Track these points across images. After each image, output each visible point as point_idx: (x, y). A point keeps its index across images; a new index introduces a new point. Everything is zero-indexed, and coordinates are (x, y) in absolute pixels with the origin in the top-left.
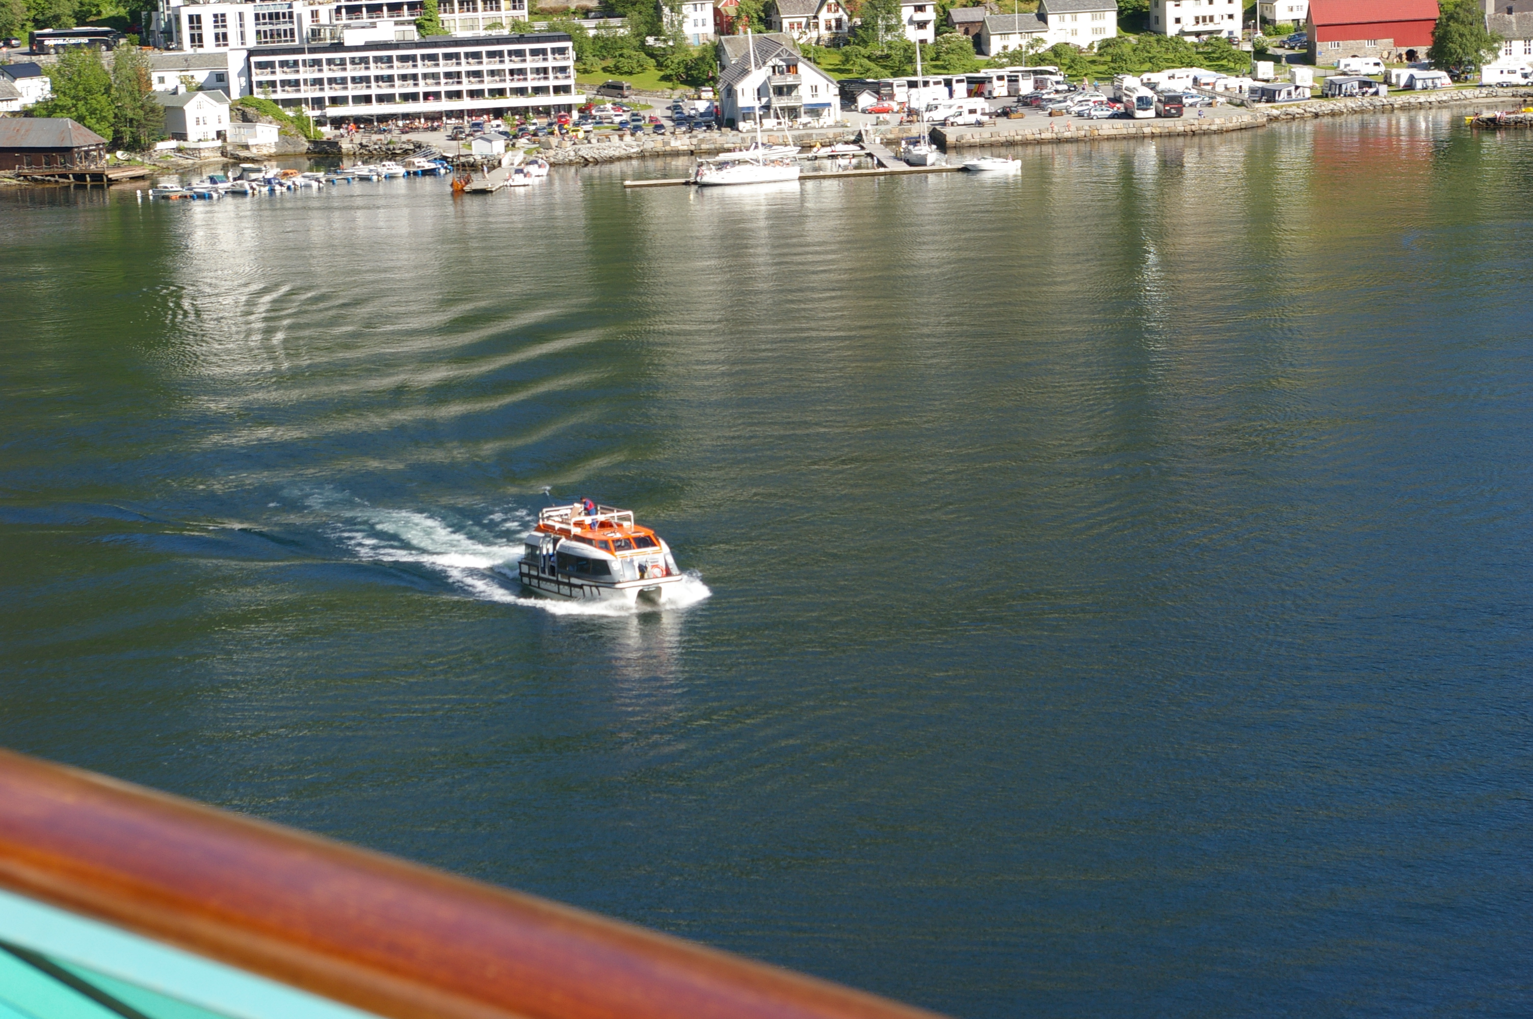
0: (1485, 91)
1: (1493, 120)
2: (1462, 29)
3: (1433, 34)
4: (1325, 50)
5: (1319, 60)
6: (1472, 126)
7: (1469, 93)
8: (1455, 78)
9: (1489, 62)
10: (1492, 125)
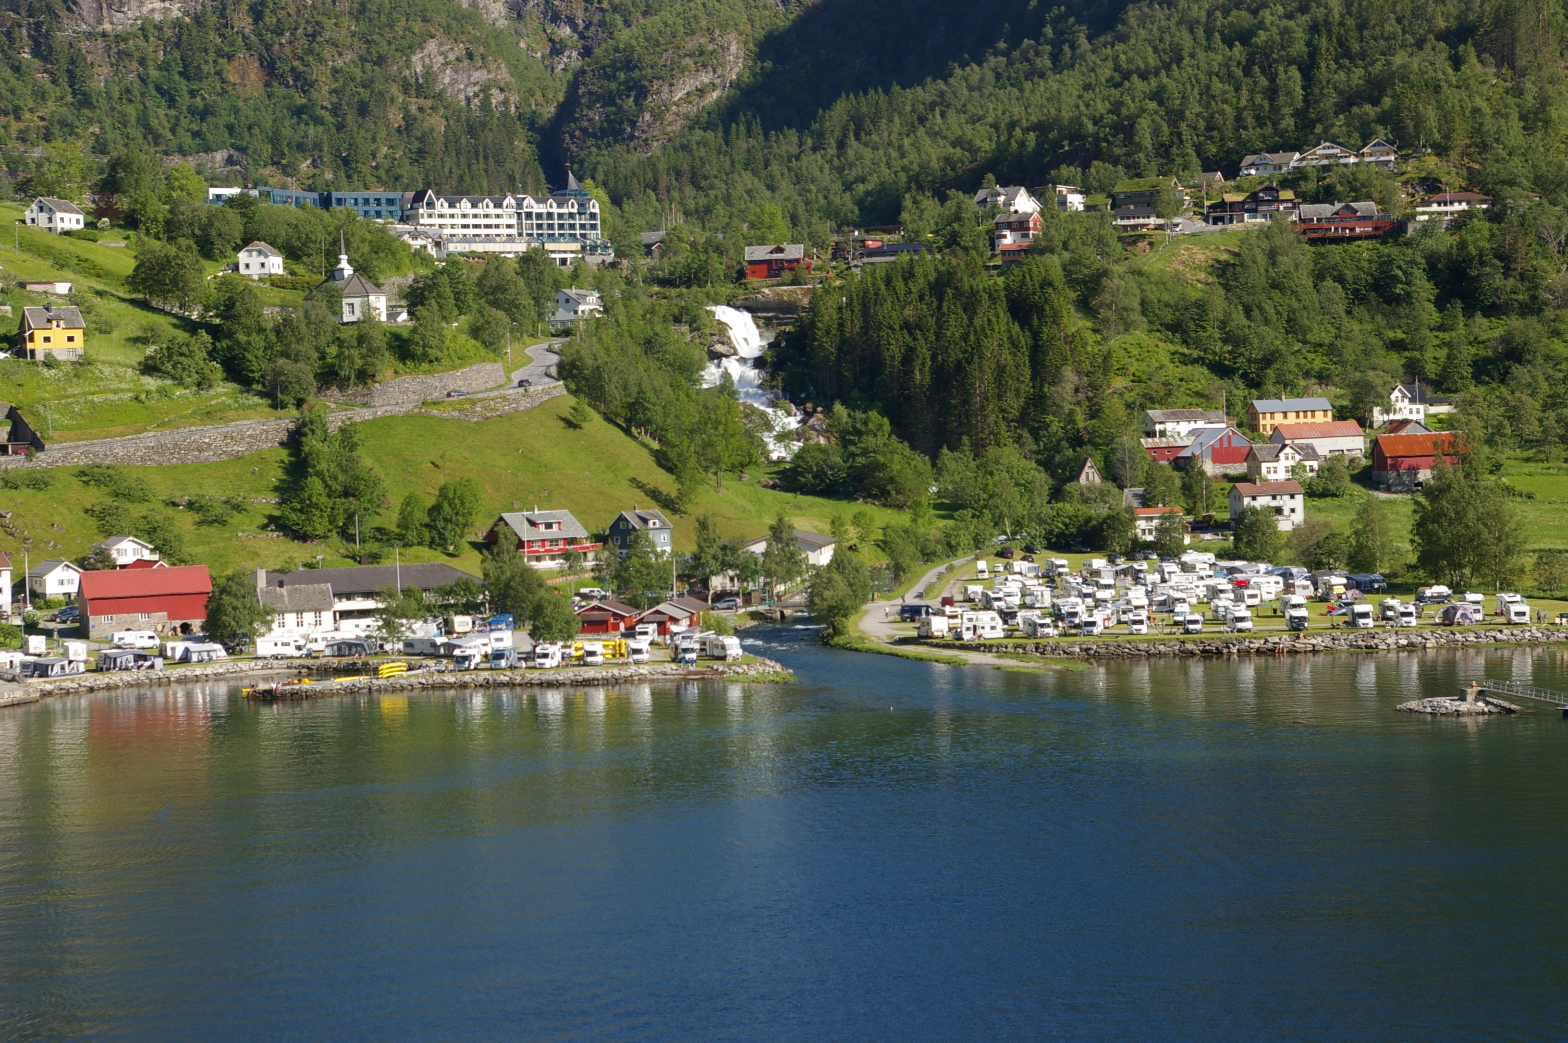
0: (260, 663)
1: (269, 692)
2: (235, 602)
3: (206, 607)
4: (99, 623)
5: (93, 633)
6: (249, 698)
7: (244, 665)
8: (230, 650)
9: (263, 635)
10: (269, 697)
